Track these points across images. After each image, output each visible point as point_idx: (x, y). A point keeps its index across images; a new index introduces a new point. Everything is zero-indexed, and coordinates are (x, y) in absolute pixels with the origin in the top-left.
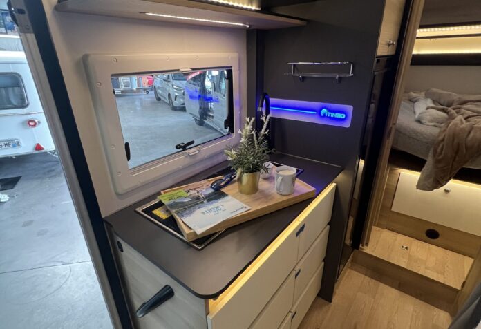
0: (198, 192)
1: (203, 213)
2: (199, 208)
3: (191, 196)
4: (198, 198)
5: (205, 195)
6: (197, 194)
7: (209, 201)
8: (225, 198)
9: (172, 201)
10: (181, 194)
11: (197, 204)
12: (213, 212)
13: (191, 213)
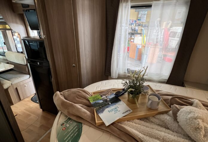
0: (106, 97)
1: (109, 111)
2: (107, 108)
3: (104, 99)
4: (106, 101)
5: (110, 99)
6: (106, 98)
7: (112, 103)
8: (120, 102)
9: (94, 102)
10: (98, 97)
11: (106, 105)
12: (114, 112)
13: (103, 111)
